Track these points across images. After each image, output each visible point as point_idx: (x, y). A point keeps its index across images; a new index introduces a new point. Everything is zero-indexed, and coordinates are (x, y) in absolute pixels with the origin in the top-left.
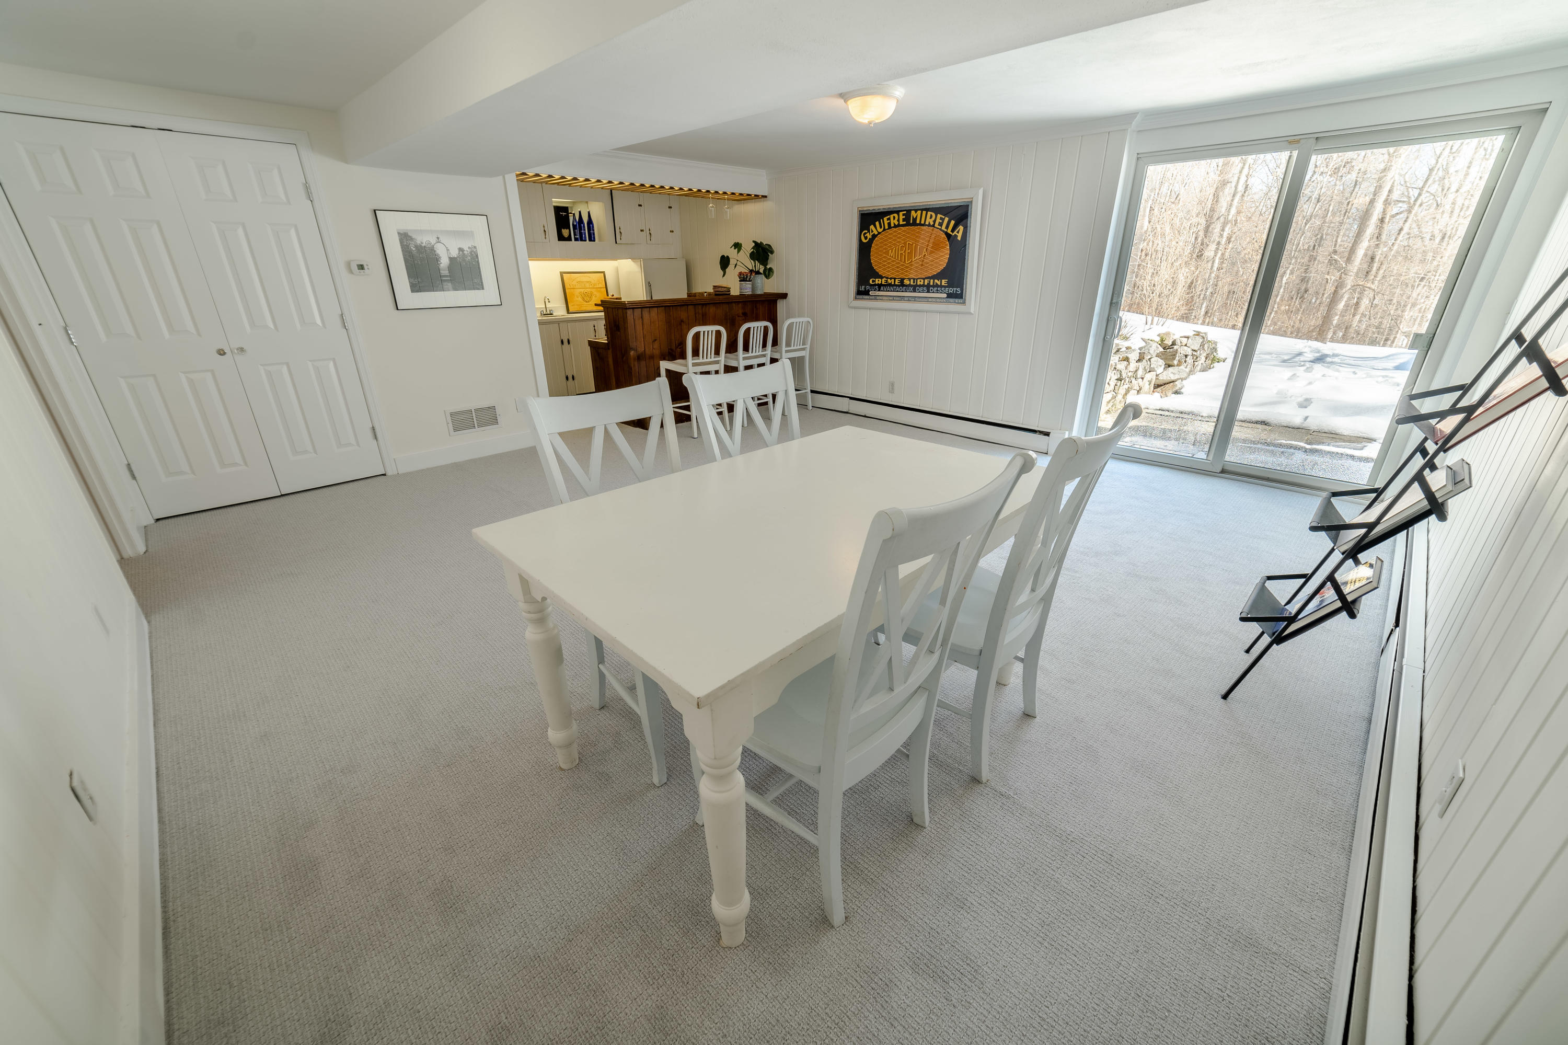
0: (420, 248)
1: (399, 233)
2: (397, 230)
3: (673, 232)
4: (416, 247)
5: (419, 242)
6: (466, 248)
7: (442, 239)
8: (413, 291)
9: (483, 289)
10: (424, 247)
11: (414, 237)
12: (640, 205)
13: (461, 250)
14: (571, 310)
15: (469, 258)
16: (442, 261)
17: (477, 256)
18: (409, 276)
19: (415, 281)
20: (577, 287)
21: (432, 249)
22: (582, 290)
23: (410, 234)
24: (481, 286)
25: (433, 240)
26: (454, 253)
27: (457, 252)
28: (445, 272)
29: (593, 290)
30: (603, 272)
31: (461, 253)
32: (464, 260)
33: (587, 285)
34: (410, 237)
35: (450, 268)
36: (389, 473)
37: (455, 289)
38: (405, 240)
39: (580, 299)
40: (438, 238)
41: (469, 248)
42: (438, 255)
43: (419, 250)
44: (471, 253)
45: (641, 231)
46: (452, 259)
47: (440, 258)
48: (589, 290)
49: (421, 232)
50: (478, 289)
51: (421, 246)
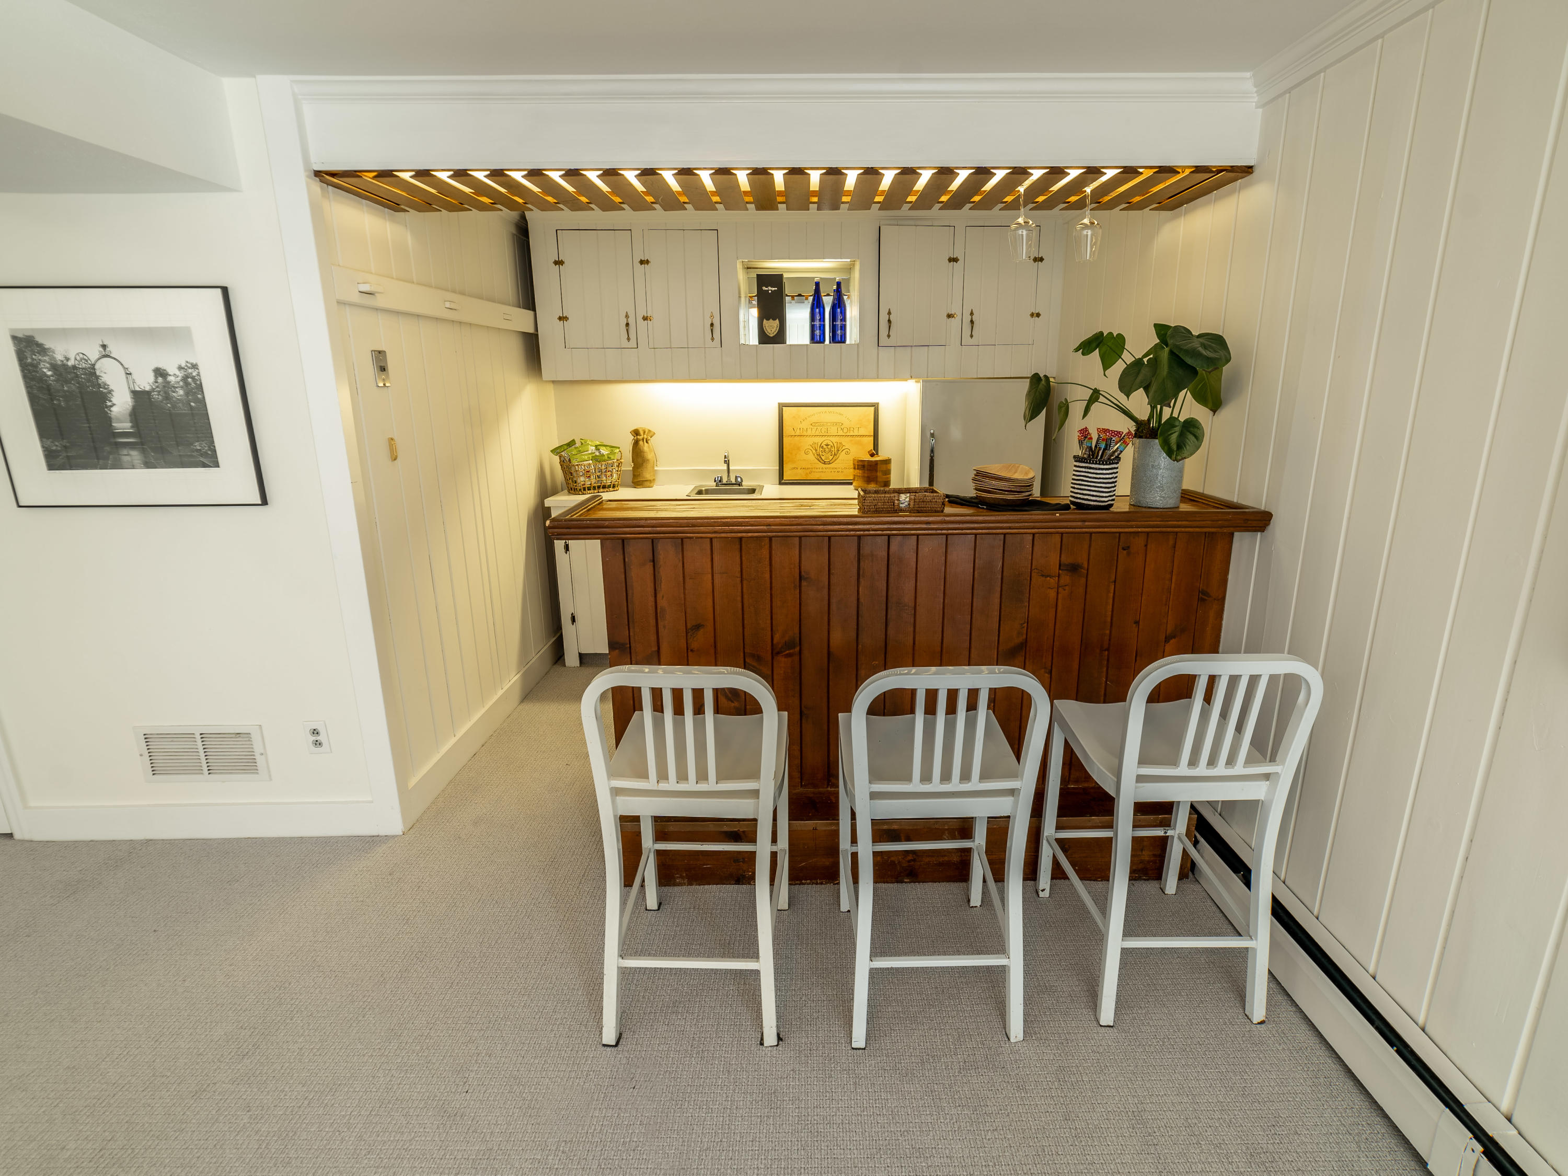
0: (63, 371)
1: (14, 338)
2: (11, 330)
3: (1038, 315)
4: (54, 367)
5: (59, 357)
6: (172, 369)
7: (113, 349)
8: (51, 467)
9: (218, 466)
10: (74, 367)
11: (48, 344)
12: (953, 260)
13: (160, 373)
14: (786, 477)
15: (181, 392)
16: (114, 400)
17: (200, 387)
18: (43, 433)
19: (56, 446)
20: (809, 433)
21: (92, 373)
22: (819, 440)
23: (39, 339)
24: (209, 459)
25: (93, 353)
26: (145, 381)
27: (151, 377)
28: (123, 425)
29: (844, 441)
30: (875, 406)
31: (160, 380)
32: (167, 397)
33: (833, 430)
34: (40, 345)
35: (135, 415)
36: (17, 836)
37: (148, 465)
38: (28, 354)
39: (811, 457)
40: (104, 347)
41: (180, 368)
42: (105, 385)
43: (61, 375)
44: (185, 379)
45: (950, 316)
46: (139, 396)
47: (110, 392)
48: (834, 440)
49: (65, 333)
50: (205, 465)
51: (64, 366)
